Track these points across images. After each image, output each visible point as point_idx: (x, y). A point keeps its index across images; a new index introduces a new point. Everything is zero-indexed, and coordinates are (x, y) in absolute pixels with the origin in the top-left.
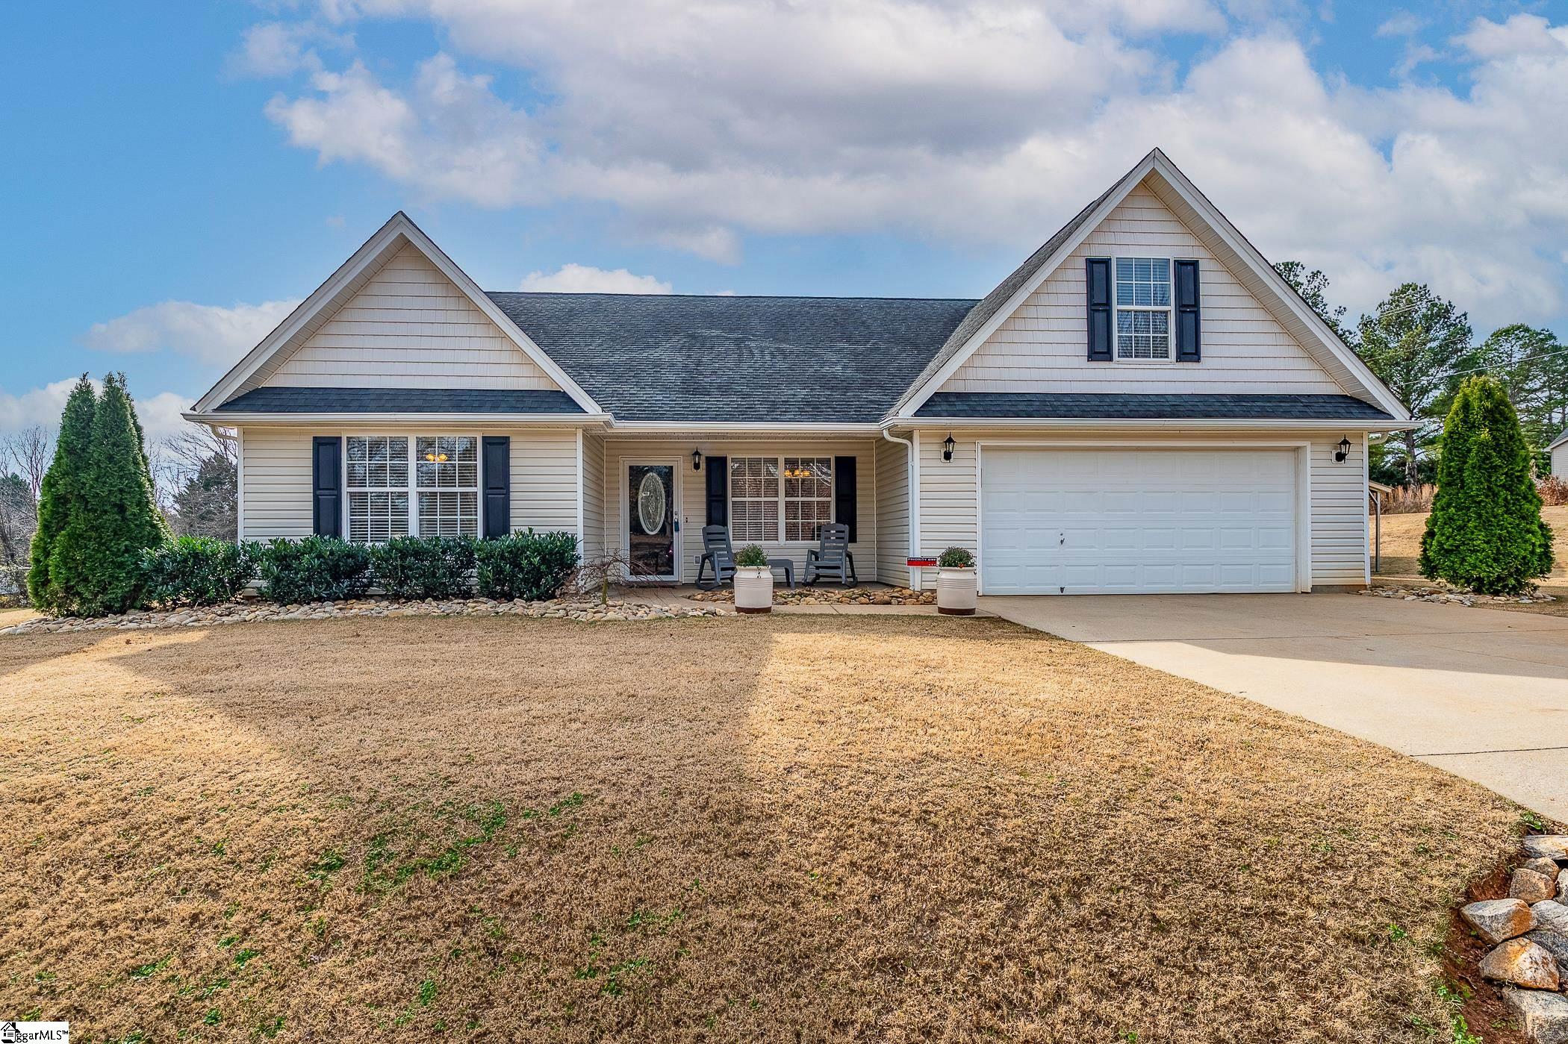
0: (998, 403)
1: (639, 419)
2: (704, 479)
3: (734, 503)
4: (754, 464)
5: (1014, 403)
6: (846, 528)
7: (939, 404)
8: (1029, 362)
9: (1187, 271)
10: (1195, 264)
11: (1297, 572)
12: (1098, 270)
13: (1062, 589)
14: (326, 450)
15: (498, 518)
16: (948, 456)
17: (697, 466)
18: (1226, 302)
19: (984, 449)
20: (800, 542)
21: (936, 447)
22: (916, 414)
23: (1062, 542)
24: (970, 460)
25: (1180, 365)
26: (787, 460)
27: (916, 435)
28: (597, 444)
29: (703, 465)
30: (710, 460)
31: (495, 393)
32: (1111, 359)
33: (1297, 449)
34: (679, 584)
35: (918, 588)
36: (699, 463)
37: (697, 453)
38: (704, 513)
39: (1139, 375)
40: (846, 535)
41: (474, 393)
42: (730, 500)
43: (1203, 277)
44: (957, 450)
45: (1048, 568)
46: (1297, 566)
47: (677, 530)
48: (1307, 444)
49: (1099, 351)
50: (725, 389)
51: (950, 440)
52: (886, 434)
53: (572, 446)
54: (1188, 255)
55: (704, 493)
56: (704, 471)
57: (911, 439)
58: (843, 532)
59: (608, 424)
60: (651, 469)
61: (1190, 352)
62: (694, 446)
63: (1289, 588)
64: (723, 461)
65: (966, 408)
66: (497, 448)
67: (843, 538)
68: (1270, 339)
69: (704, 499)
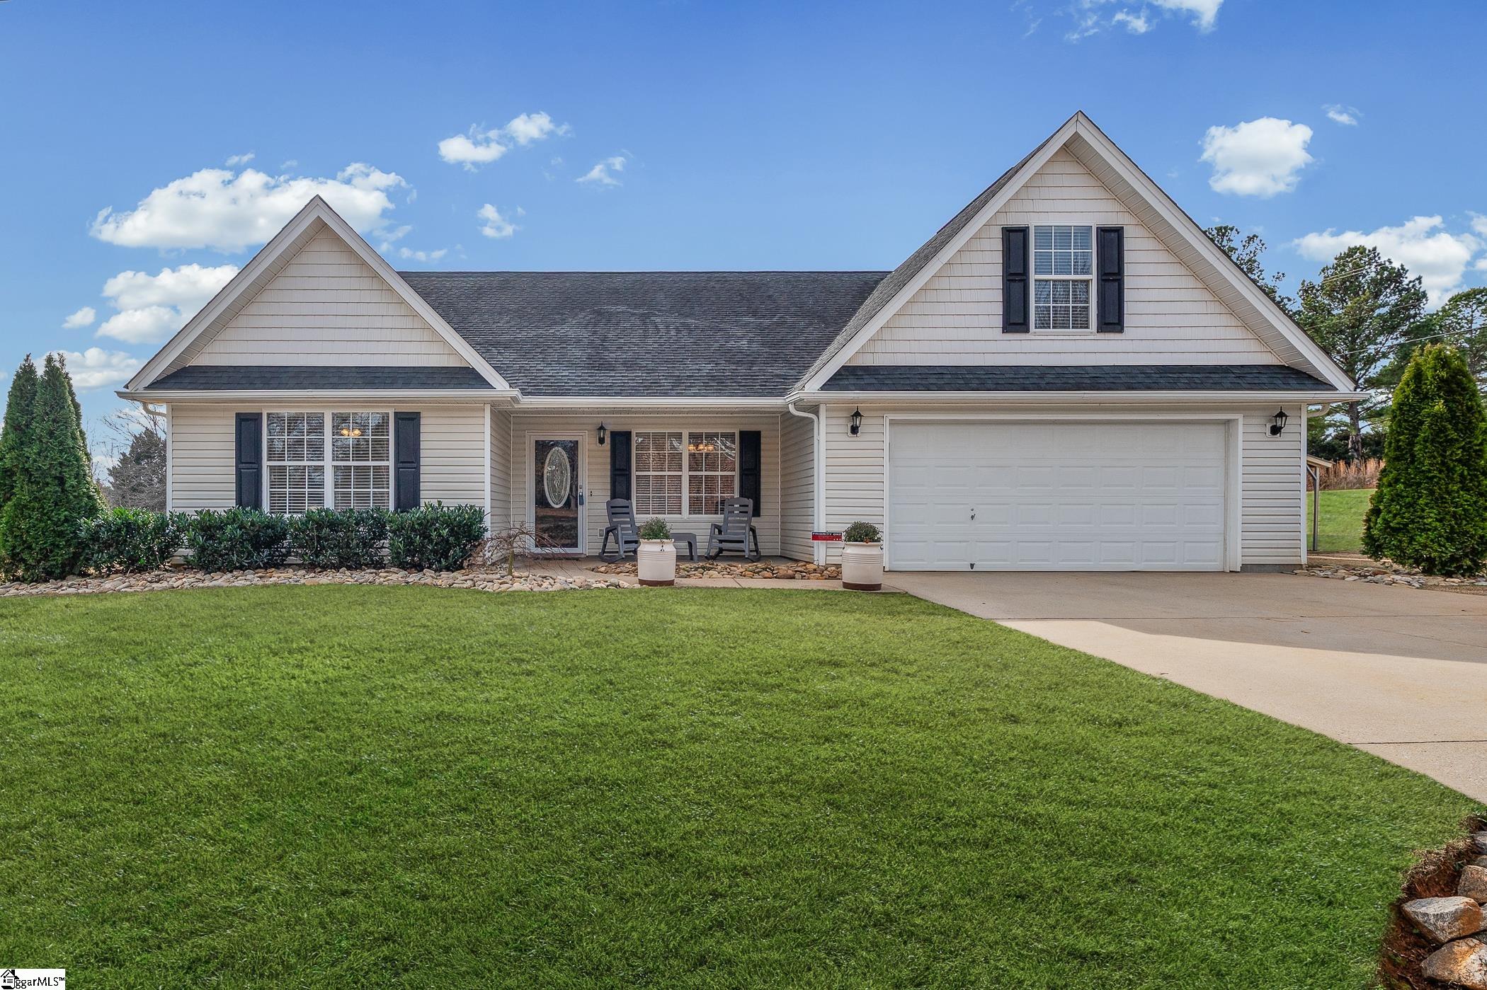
0: (909, 376)
1: (545, 394)
2: (609, 454)
3: (638, 477)
4: (659, 439)
5: (924, 376)
6: (750, 502)
7: (848, 377)
8: (940, 334)
9: (1111, 239)
10: (1119, 231)
11: (1225, 549)
12: (1015, 240)
13: (972, 566)
14: (248, 426)
15: (408, 492)
16: (854, 430)
17: (602, 441)
18: (1151, 269)
19: (893, 423)
20: (704, 516)
21: (842, 421)
22: (823, 388)
23: (972, 517)
24: (877, 433)
25: (1101, 336)
26: (692, 436)
27: (822, 409)
28: (505, 419)
29: (608, 440)
30: (614, 435)
31: (407, 370)
32: (1027, 331)
33: (1227, 422)
34: (583, 556)
35: (822, 563)
36: (604, 438)
37: (602, 428)
38: (609, 487)
39: (1057, 346)
40: (750, 509)
41: (387, 370)
42: (634, 473)
43: (1128, 244)
44: (865, 425)
45: (958, 544)
46: (1225, 544)
47: (582, 503)
48: (1238, 417)
49: (1015, 321)
50: (630, 365)
51: (857, 414)
52: (792, 408)
53: (480, 421)
54: (1111, 221)
55: (609, 467)
56: (609, 446)
57: (817, 413)
58: (747, 506)
59: (515, 399)
60: (556, 444)
61: (1112, 320)
62: (600, 421)
63: (1215, 565)
64: (627, 435)
65: (874, 381)
66: (409, 423)
67: (747, 512)
68: (1201, 307)
69: (609, 473)
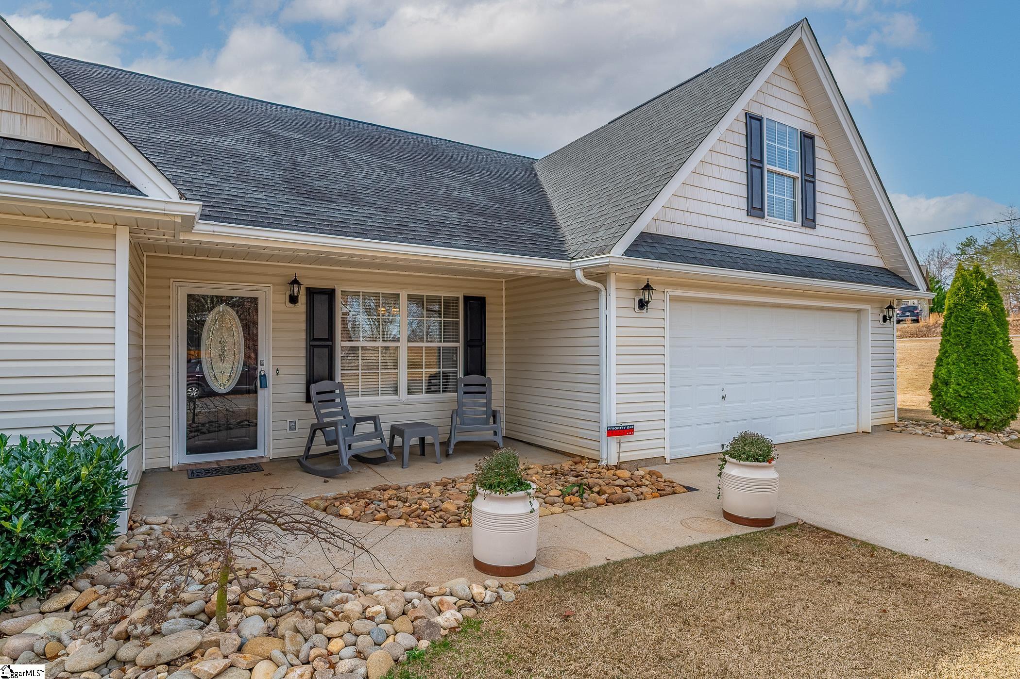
2: (303, 317)
3: (344, 349)
7: (642, 243)
8: (706, 209)
9: (808, 144)
10: (812, 139)
11: (858, 414)
12: (754, 127)
13: (723, 446)
16: (642, 304)
17: (293, 300)
18: (828, 178)
20: (424, 396)
21: (630, 294)
22: (626, 254)
23: (723, 398)
24: (660, 310)
25: (803, 230)
26: (411, 298)
27: (613, 277)
29: (302, 298)
30: (312, 292)
32: (763, 217)
33: (858, 311)
34: (264, 460)
35: (613, 461)
36: (297, 297)
37: (295, 282)
38: (303, 362)
39: (779, 235)
42: (339, 345)
43: (817, 152)
45: (713, 426)
46: (858, 410)
47: (264, 386)
48: (867, 307)
49: (756, 207)
51: (648, 287)
52: (579, 274)
55: (303, 335)
56: (304, 307)
59: (188, 222)
60: (220, 300)
61: (810, 218)
62: (291, 274)
63: (852, 428)
64: (330, 294)
69: (303, 344)
